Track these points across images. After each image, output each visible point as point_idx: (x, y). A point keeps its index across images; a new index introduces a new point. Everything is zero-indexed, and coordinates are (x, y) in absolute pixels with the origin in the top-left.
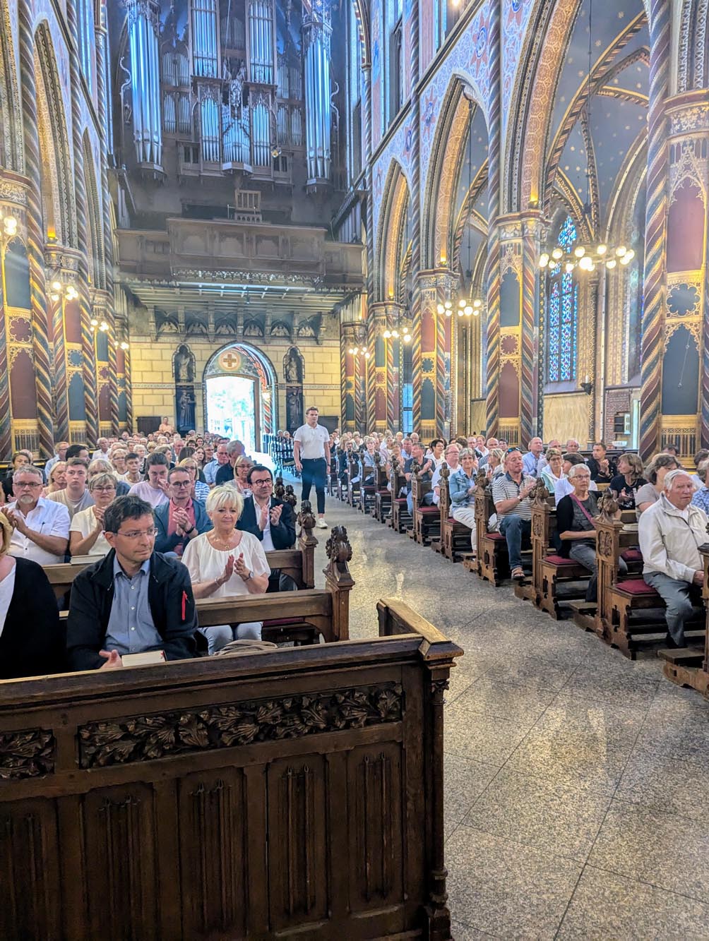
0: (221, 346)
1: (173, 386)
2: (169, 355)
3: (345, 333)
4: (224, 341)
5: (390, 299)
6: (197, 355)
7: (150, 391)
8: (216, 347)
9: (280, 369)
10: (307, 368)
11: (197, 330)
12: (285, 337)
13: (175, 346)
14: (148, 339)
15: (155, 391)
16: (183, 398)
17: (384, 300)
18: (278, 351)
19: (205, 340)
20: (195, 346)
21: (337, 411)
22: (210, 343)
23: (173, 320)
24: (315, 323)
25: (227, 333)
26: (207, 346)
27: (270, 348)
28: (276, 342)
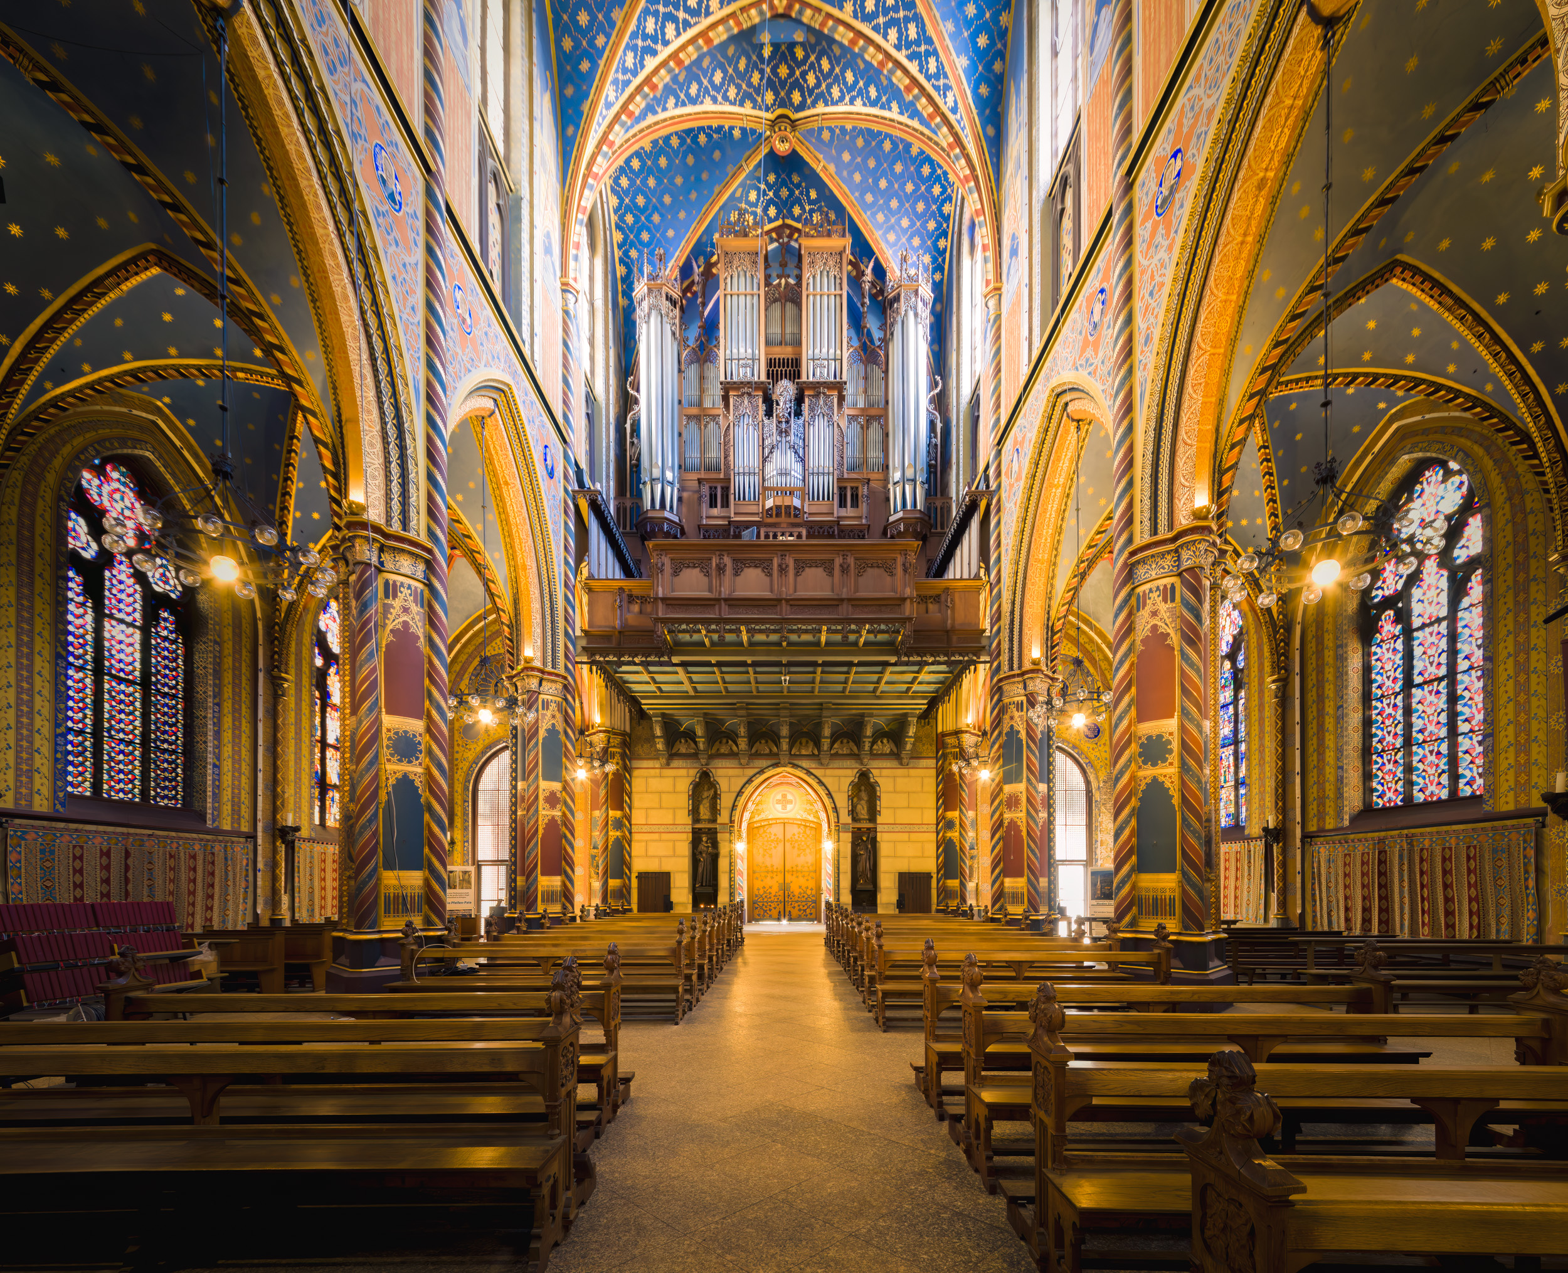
0: (758, 770)
1: (689, 829)
2: (685, 785)
3: (944, 747)
4: (763, 763)
6: (723, 784)
7: (656, 836)
8: (751, 772)
10: (885, 801)
11: (724, 750)
12: (851, 755)
13: (693, 772)
14: (657, 764)
15: (664, 836)
18: (841, 777)
19: (735, 762)
20: (720, 772)
21: (930, 865)
22: (742, 766)
23: (692, 735)
24: (897, 735)
25: (768, 751)
26: (738, 772)
27: (828, 772)
28: (837, 763)
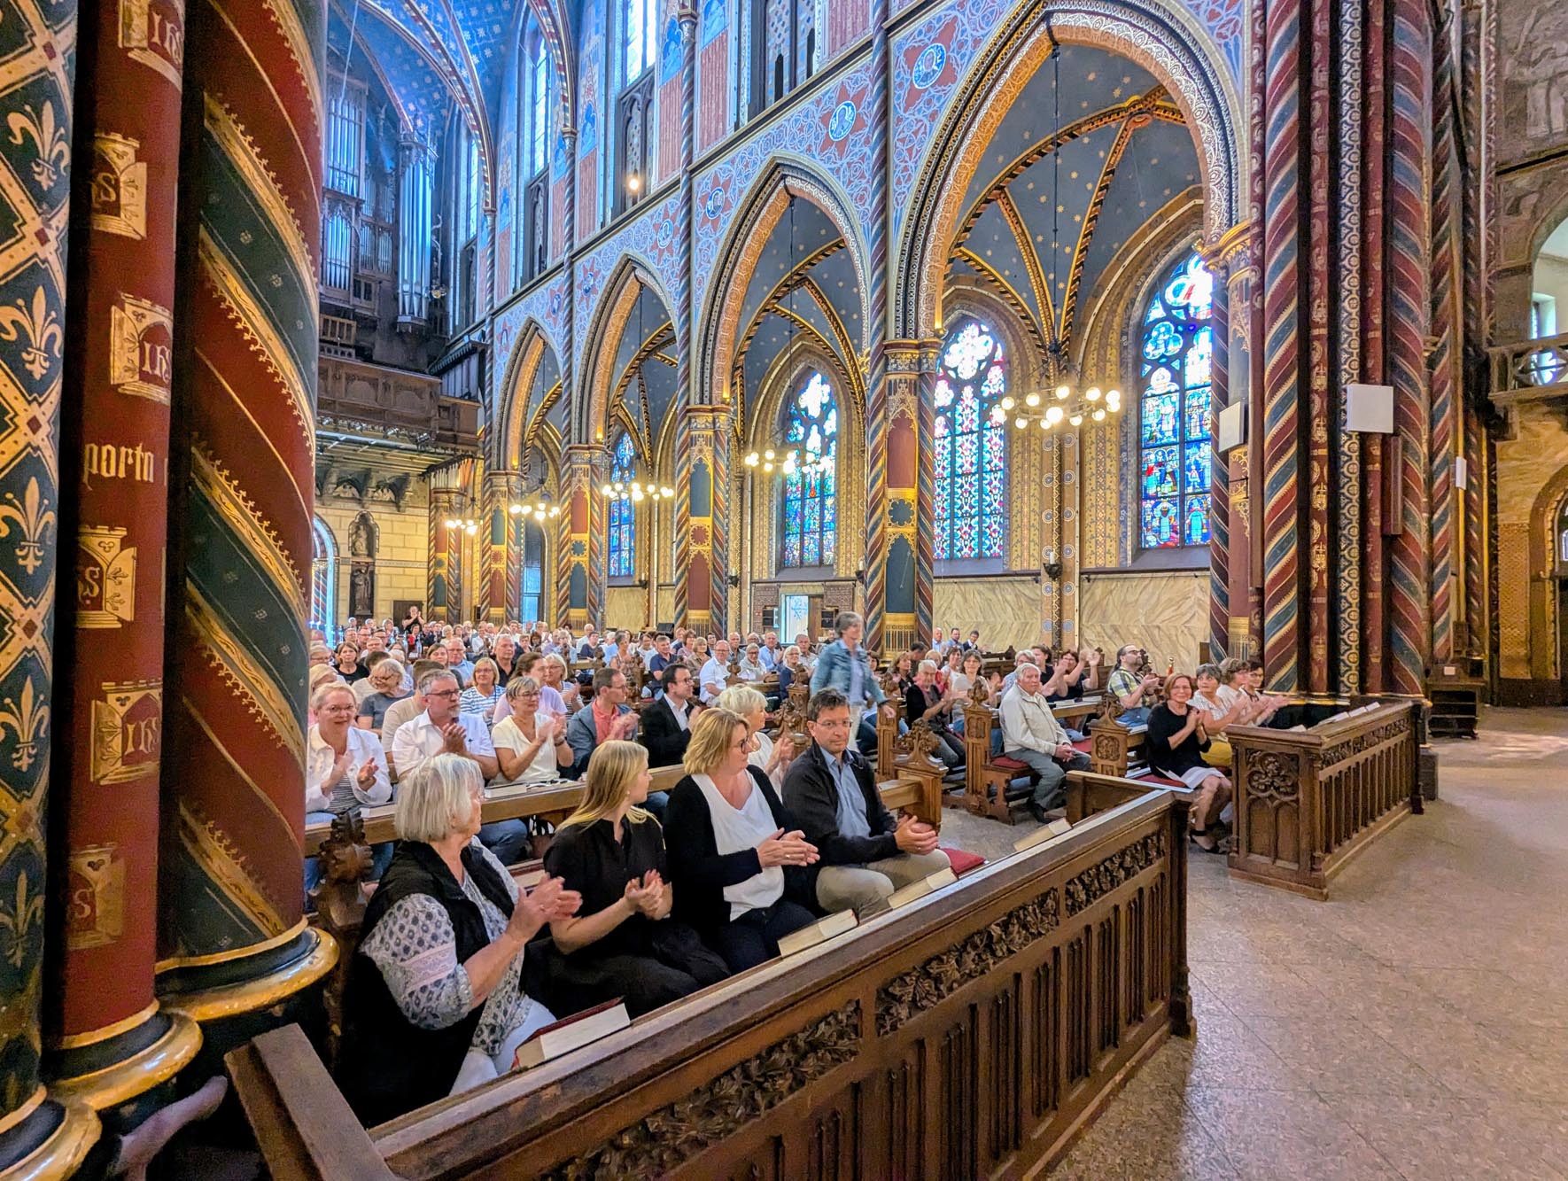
3: (437, 500)
5: (513, 468)
9: (343, 538)
10: (383, 541)
12: (353, 498)
17: (505, 469)
18: (342, 516)
21: (422, 595)
24: (398, 487)
27: (330, 511)
28: (340, 504)
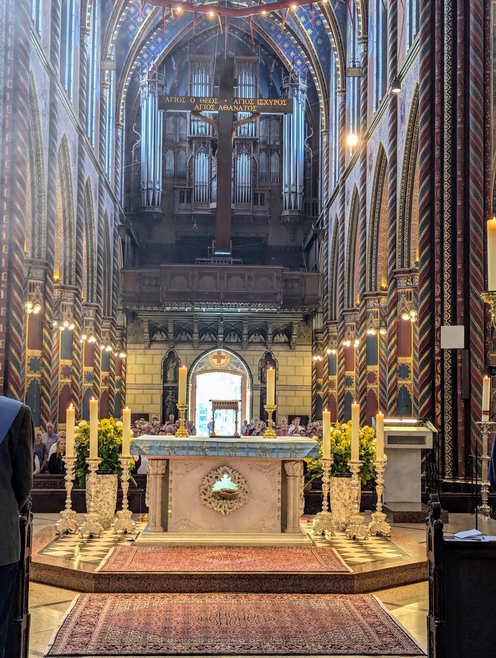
0: (204, 351)
1: (161, 387)
2: (159, 360)
4: (207, 347)
6: (182, 359)
7: (141, 391)
8: (200, 352)
9: (255, 371)
13: (164, 352)
14: (143, 346)
15: (146, 391)
16: (169, 398)
19: (191, 346)
20: (181, 352)
21: (308, 411)
22: (195, 349)
23: (164, 330)
25: (210, 340)
26: (192, 352)
27: (247, 353)
28: (252, 347)
